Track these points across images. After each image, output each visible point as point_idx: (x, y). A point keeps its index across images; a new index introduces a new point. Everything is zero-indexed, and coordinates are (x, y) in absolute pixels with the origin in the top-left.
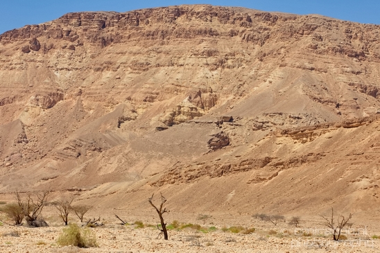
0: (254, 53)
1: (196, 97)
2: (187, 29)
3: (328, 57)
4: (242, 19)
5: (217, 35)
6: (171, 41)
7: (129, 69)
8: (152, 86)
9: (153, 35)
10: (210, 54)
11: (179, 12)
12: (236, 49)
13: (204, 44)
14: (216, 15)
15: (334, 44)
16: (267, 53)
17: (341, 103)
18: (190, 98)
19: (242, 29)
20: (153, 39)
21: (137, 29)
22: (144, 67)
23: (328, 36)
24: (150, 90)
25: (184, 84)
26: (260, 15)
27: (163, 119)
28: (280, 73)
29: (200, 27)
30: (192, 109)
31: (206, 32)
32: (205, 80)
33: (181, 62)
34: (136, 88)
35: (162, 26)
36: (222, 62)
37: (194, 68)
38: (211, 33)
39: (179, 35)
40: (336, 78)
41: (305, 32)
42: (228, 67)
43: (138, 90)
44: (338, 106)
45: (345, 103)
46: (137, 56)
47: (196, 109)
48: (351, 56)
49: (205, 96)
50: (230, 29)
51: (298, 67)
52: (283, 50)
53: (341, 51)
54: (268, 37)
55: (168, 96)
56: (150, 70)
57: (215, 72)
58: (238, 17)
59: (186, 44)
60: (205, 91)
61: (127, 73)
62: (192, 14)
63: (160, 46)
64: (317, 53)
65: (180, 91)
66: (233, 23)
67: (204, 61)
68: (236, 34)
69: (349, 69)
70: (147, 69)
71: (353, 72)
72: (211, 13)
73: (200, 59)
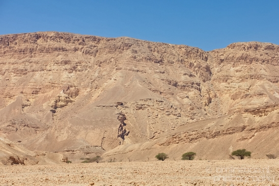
0: (92, 61)
1: (67, 90)
2: (47, 47)
3: (143, 63)
4: (79, 40)
5: (66, 50)
6: (37, 55)
7: (13, 73)
8: (35, 84)
9: (24, 51)
10: (66, 63)
11: (38, 37)
12: (81, 59)
13: (60, 57)
14: (62, 38)
15: (145, 55)
16: (102, 61)
17: (162, 91)
18: (64, 91)
19: (81, 47)
20: (24, 54)
21: (10, 48)
22: (24, 72)
23: (140, 50)
24: (34, 87)
25: (56, 82)
26: (89, 38)
27: (51, 105)
28: (120, 74)
29: (55, 46)
30: (66, 98)
31: (60, 49)
32: (69, 79)
33: (48, 68)
34: (24, 85)
35: (29, 45)
36: (74, 68)
37: (59, 72)
38: (63, 50)
39: (41, 51)
40: (153, 76)
41: (125, 48)
42: (79, 71)
43: (26, 87)
44: (161, 93)
45: (164, 92)
46: (15, 65)
47: (69, 98)
48: (156, 62)
49: (72, 89)
50: (73, 47)
51: (129, 70)
52: (112, 60)
53: (150, 59)
54: (97, 51)
55: (48, 90)
56: (28, 73)
57: (72, 74)
58: (76, 39)
59: (47, 57)
60: (71, 87)
61: (12, 76)
62: (47, 38)
63: (30, 59)
64: (136, 61)
65: (55, 87)
66: (74, 43)
67: (64, 67)
68: (77, 50)
69: (158, 71)
70: (26, 73)
71: (161, 72)
72: (59, 37)
73: (61, 66)
